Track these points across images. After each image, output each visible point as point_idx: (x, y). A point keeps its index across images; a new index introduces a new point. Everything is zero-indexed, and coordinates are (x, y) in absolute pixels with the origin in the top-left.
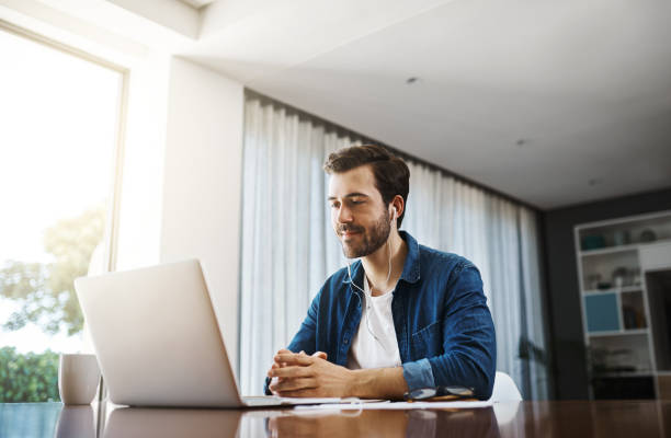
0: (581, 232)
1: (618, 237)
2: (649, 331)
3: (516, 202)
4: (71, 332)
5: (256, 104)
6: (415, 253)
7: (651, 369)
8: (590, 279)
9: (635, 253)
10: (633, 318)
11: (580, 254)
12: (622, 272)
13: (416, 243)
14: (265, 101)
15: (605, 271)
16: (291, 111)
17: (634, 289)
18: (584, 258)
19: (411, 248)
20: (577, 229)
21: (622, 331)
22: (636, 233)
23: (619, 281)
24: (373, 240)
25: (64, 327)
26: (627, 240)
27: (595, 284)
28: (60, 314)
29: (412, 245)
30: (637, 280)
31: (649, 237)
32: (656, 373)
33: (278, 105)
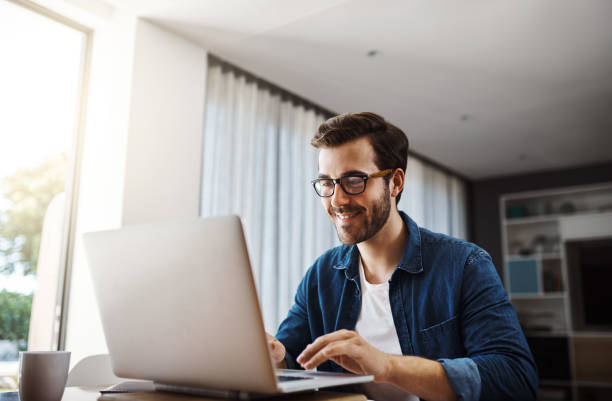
0: (507, 202)
1: (541, 207)
2: (565, 296)
3: (448, 172)
4: (26, 273)
5: (218, 71)
6: (416, 238)
7: (565, 329)
8: (514, 244)
9: (555, 224)
10: (551, 283)
11: (505, 223)
12: (541, 240)
13: (416, 226)
14: (227, 68)
15: (526, 238)
16: (250, 78)
17: (553, 256)
18: (509, 227)
19: (412, 231)
20: (503, 200)
21: (541, 294)
22: (556, 205)
23: (539, 248)
24: (373, 223)
25: (20, 268)
26: (549, 211)
27: (517, 250)
28: (16, 256)
29: (412, 228)
30: (555, 247)
31: (569, 209)
32: (570, 333)
33: (238, 72)
